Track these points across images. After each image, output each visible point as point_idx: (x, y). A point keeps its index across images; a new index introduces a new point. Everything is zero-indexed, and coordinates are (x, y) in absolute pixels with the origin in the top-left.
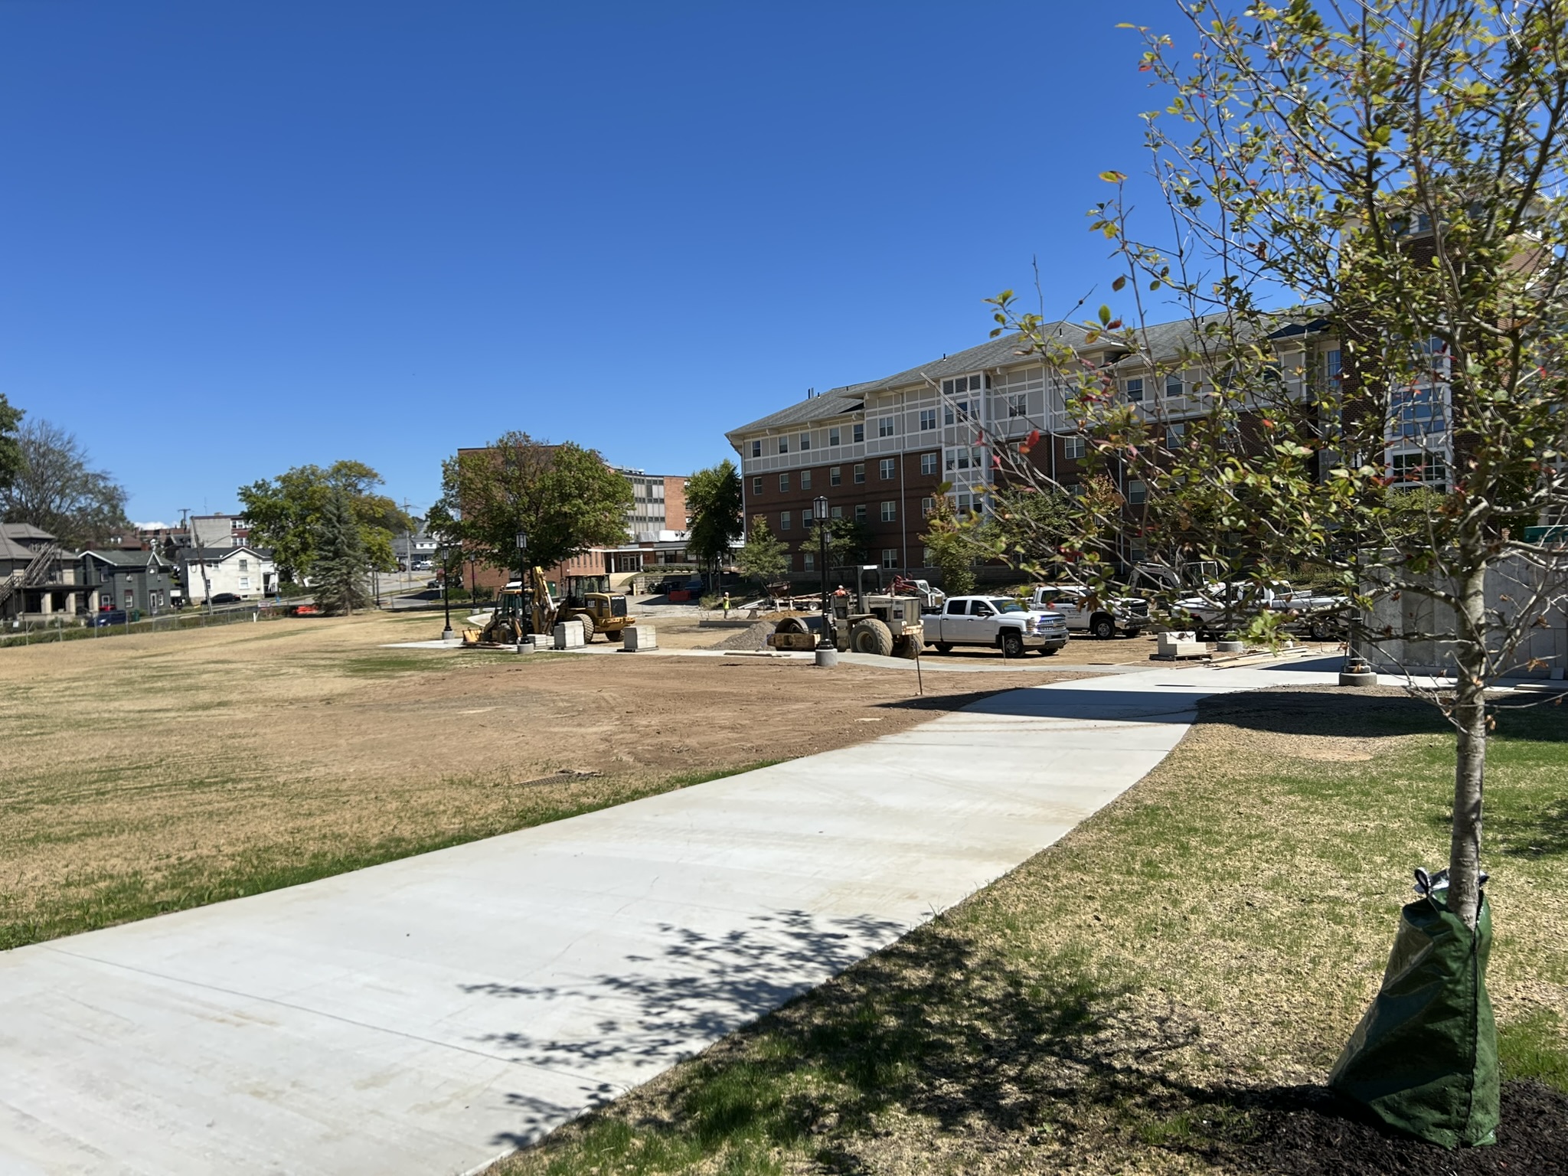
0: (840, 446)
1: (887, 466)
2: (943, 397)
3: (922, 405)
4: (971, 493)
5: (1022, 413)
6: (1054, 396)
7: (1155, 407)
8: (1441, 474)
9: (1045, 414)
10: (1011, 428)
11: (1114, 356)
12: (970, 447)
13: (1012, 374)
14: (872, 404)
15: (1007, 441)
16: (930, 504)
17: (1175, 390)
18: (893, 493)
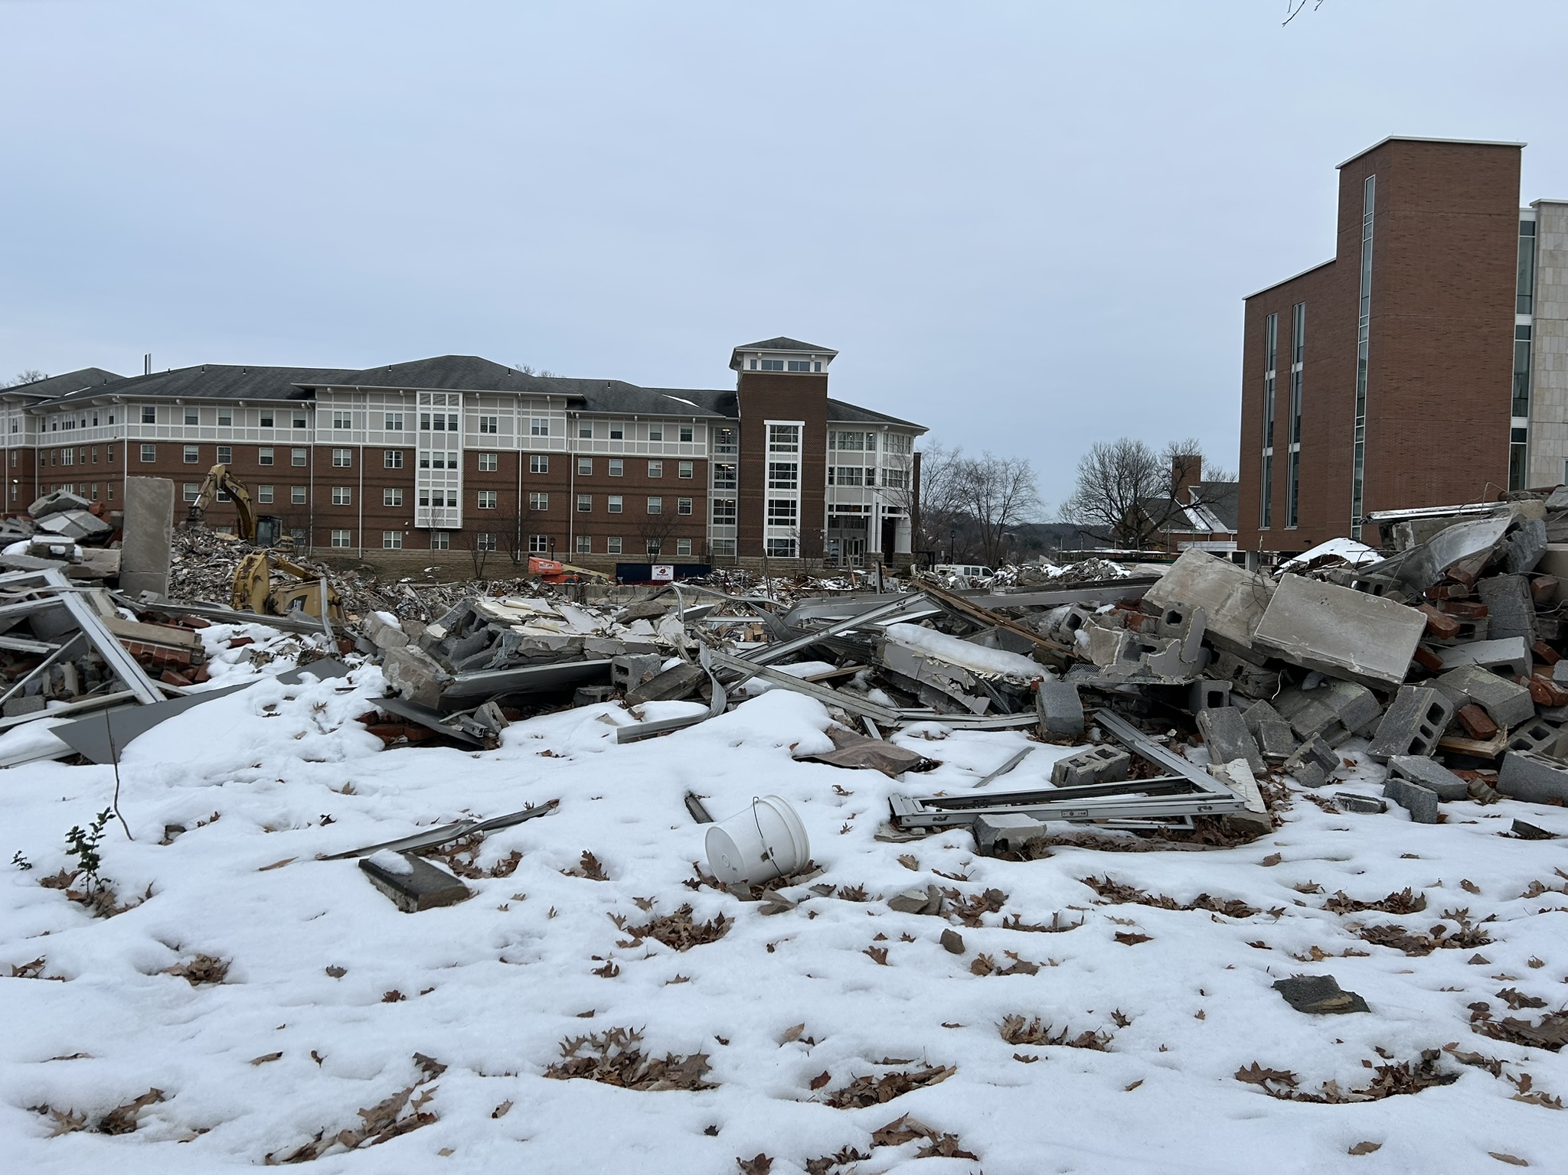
0: (274, 428)
1: (342, 455)
2: (418, 405)
3: (388, 408)
4: (446, 489)
5: (493, 430)
6: (523, 423)
7: (600, 443)
8: (794, 513)
9: (515, 436)
10: (482, 441)
11: (572, 402)
12: (446, 451)
13: (487, 399)
14: (326, 395)
15: (478, 452)
16: (394, 495)
17: (617, 435)
18: (346, 477)
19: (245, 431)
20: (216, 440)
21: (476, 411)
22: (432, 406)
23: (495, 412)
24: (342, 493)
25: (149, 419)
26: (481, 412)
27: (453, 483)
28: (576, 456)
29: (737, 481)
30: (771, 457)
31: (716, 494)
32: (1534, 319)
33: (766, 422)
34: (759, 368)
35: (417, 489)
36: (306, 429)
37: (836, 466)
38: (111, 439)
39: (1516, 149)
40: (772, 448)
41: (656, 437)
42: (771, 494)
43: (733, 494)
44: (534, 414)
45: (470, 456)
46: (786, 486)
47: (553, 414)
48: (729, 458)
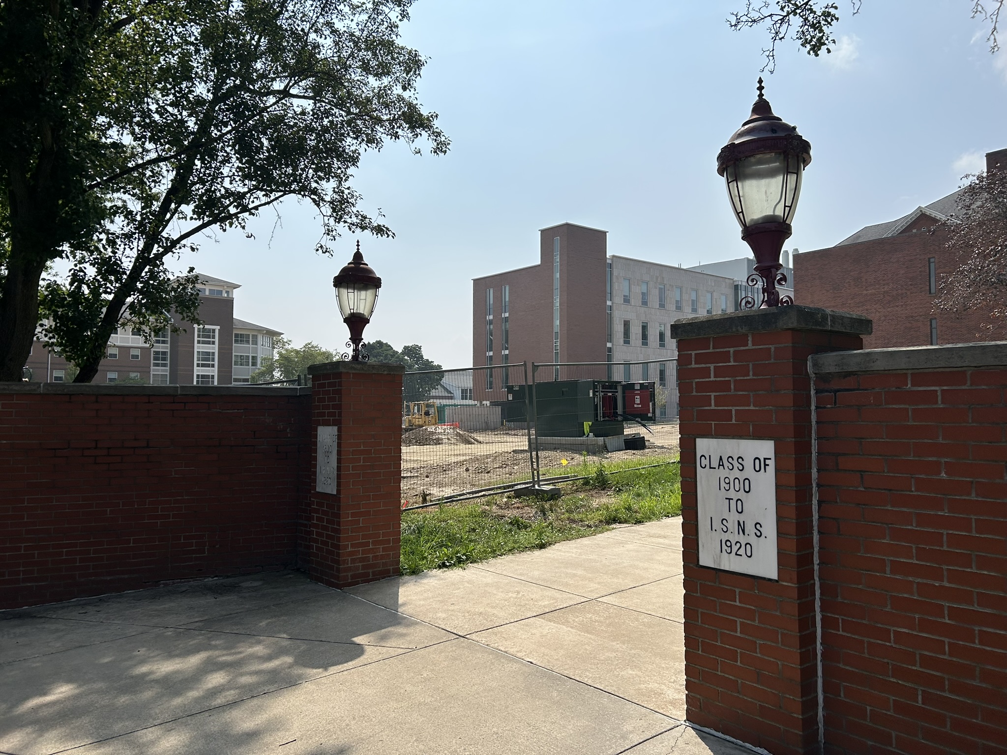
29: (168, 362)
30: (198, 348)
31: (154, 370)
32: (612, 303)
33: (194, 326)
39: (604, 234)
40: (199, 342)
42: (198, 371)
43: (166, 371)
46: (208, 366)
48: (163, 348)
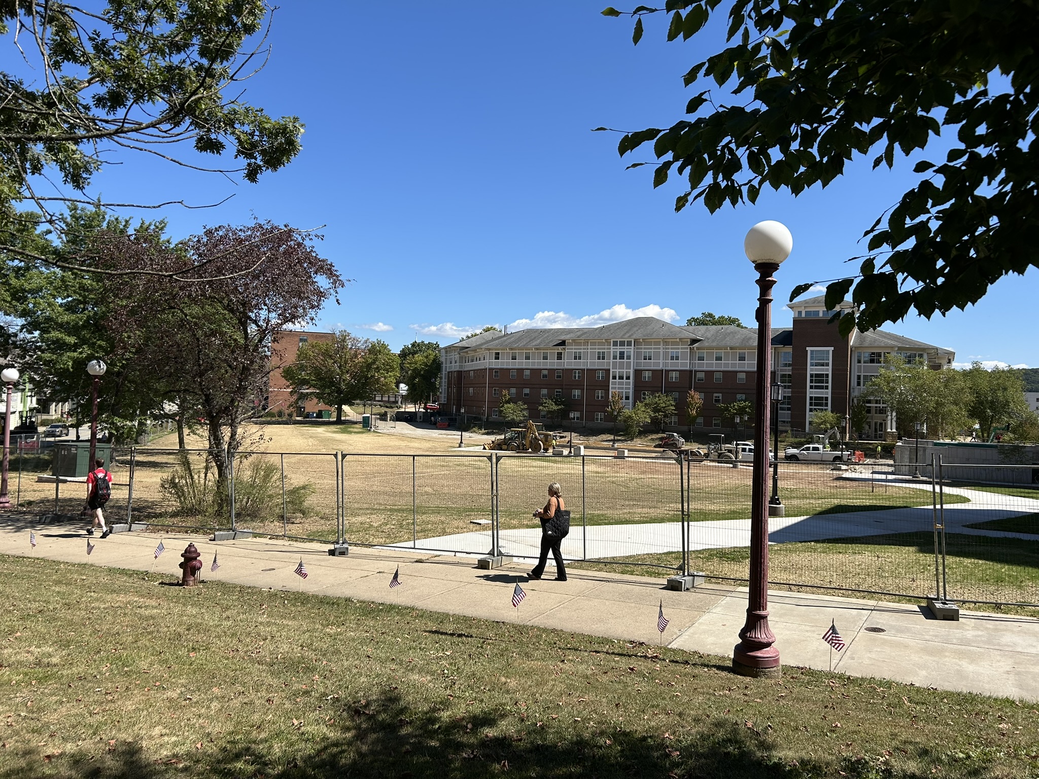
0: (548, 361)
1: (577, 374)
2: (612, 347)
3: (598, 349)
4: (624, 391)
5: (650, 359)
6: (665, 354)
7: (710, 364)
8: (827, 405)
9: (661, 361)
10: (644, 365)
11: (694, 341)
12: (625, 371)
13: (646, 342)
14: (570, 344)
15: (642, 370)
16: (600, 393)
17: (719, 359)
18: (579, 386)
19: (537, 363)
20: (524, 367)
21: (641, 349)
22: (618, 347)
23: (651, 349)
24: (577, 392)
25: (497, 358)
26: (645, 350)
27: (628, 387)
28: (696, 371)
29: (792, 384)
30: (811, 370)
33: (807, 348)
34: (803, 315)
35: (611, 390)
36: (562, 361)
37: (862, 374)
38: (483, 367)
40: (812, 364)
41: (742, 358)
42: (811, 393)
43: (790, 392)
44: (672, 349)
45: (638, 373)
46: (822, 387)
47: (682, 348)
